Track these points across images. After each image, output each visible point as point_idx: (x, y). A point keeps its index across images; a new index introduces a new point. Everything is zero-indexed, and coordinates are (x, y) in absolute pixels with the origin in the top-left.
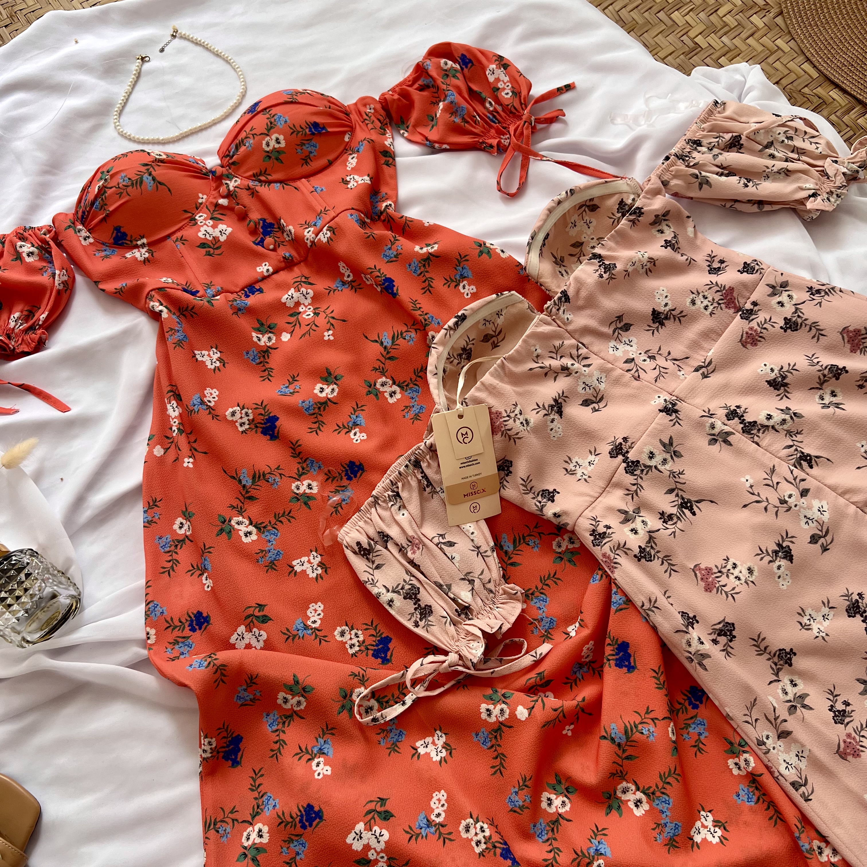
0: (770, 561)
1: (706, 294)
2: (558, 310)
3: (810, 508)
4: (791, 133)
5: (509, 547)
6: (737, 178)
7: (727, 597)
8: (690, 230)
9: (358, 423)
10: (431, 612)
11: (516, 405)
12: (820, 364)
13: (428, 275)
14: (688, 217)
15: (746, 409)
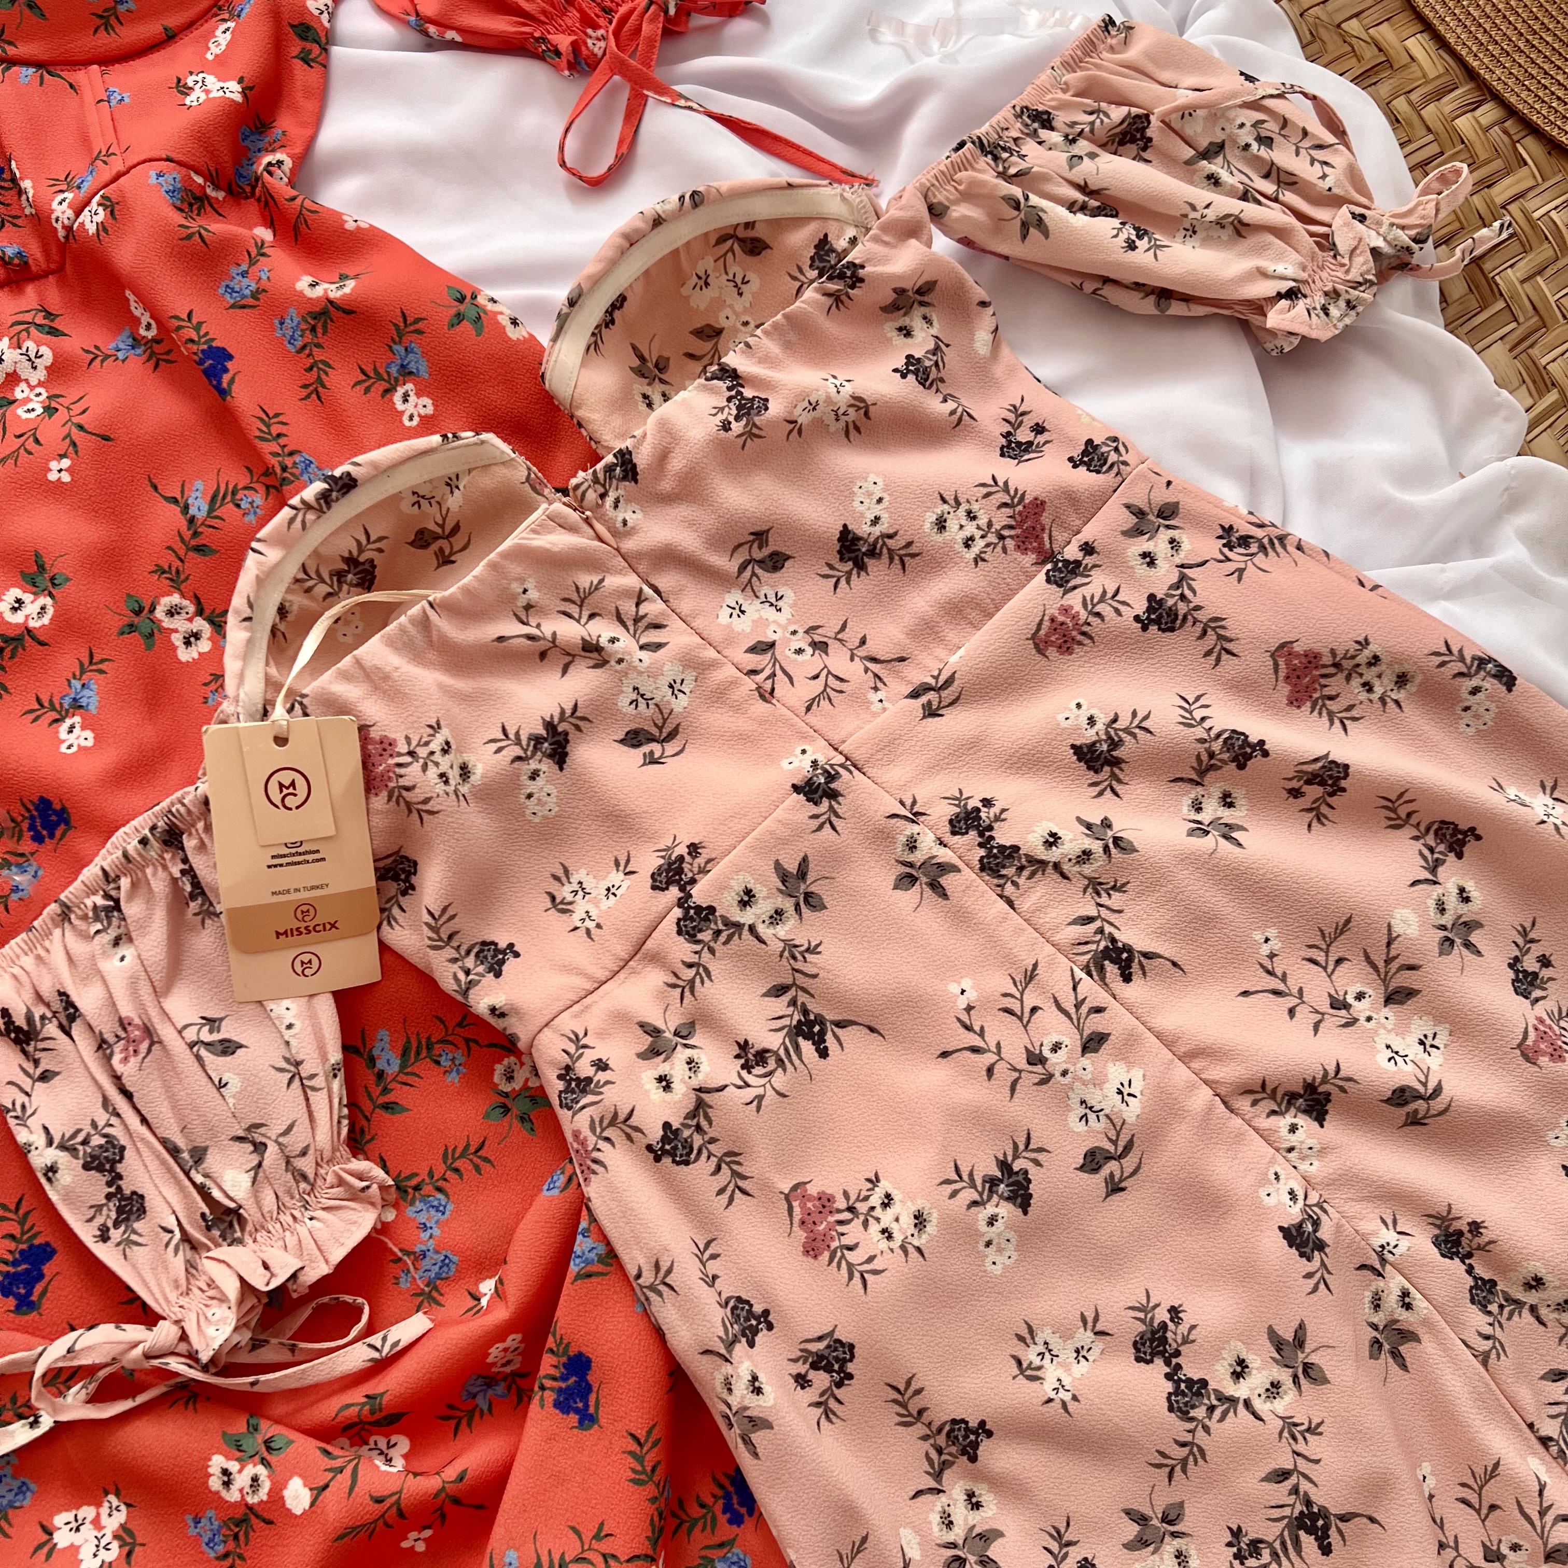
0: (975, 1203)
1: (975, 507)
2: (603, 496)
3: (1098, 1082)
4: (1271, 127)
5: (389, 1062)
6: (1115, 222)
7: (851, 1277)
8: (982, 338)
9: (84, 702)
10: (142, 1211)
11: (436, 728)
12: (1207, 724)
13: (319, 354)
14: (983, 304)
15: (1003, 810)
